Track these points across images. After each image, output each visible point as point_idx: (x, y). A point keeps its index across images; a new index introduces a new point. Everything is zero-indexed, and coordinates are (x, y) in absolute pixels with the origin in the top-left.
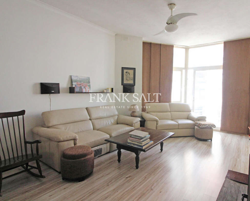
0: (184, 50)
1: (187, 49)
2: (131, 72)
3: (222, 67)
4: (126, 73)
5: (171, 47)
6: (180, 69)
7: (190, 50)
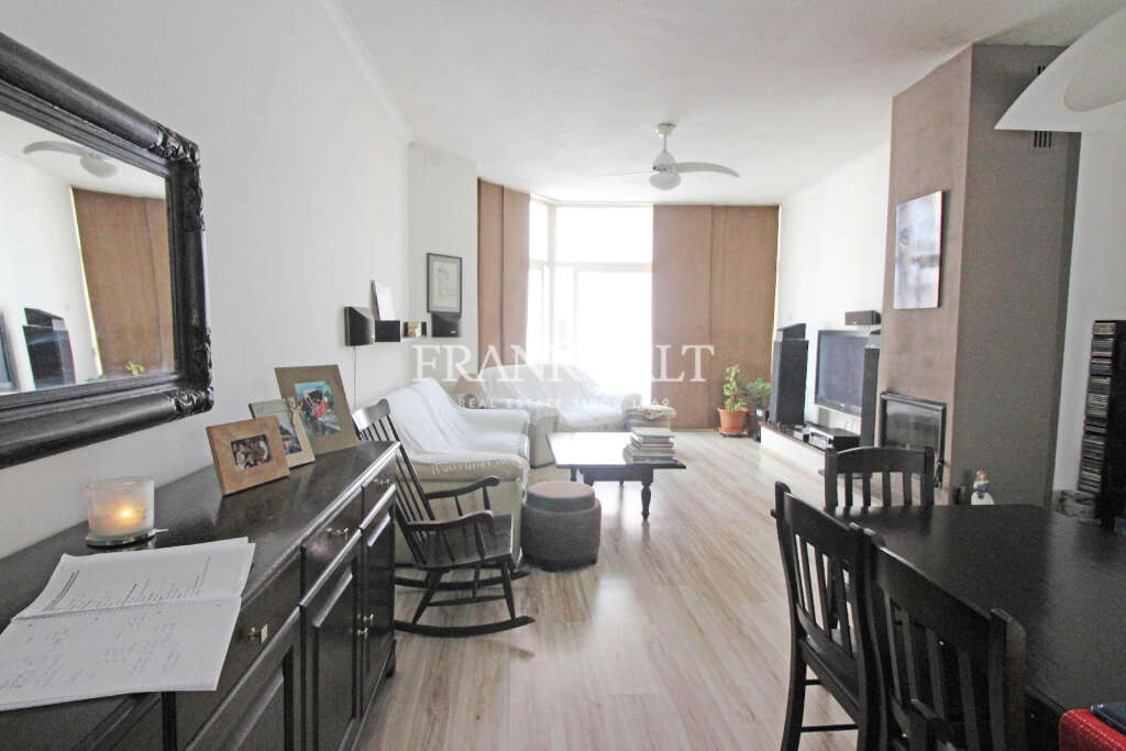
0: (545, 208)
1: (552, 206)
2: (452, 268)
3: (650, 267)
4: (440, 271)
5: (524, 197)
6: (541, 266)
7: (559, 211)
